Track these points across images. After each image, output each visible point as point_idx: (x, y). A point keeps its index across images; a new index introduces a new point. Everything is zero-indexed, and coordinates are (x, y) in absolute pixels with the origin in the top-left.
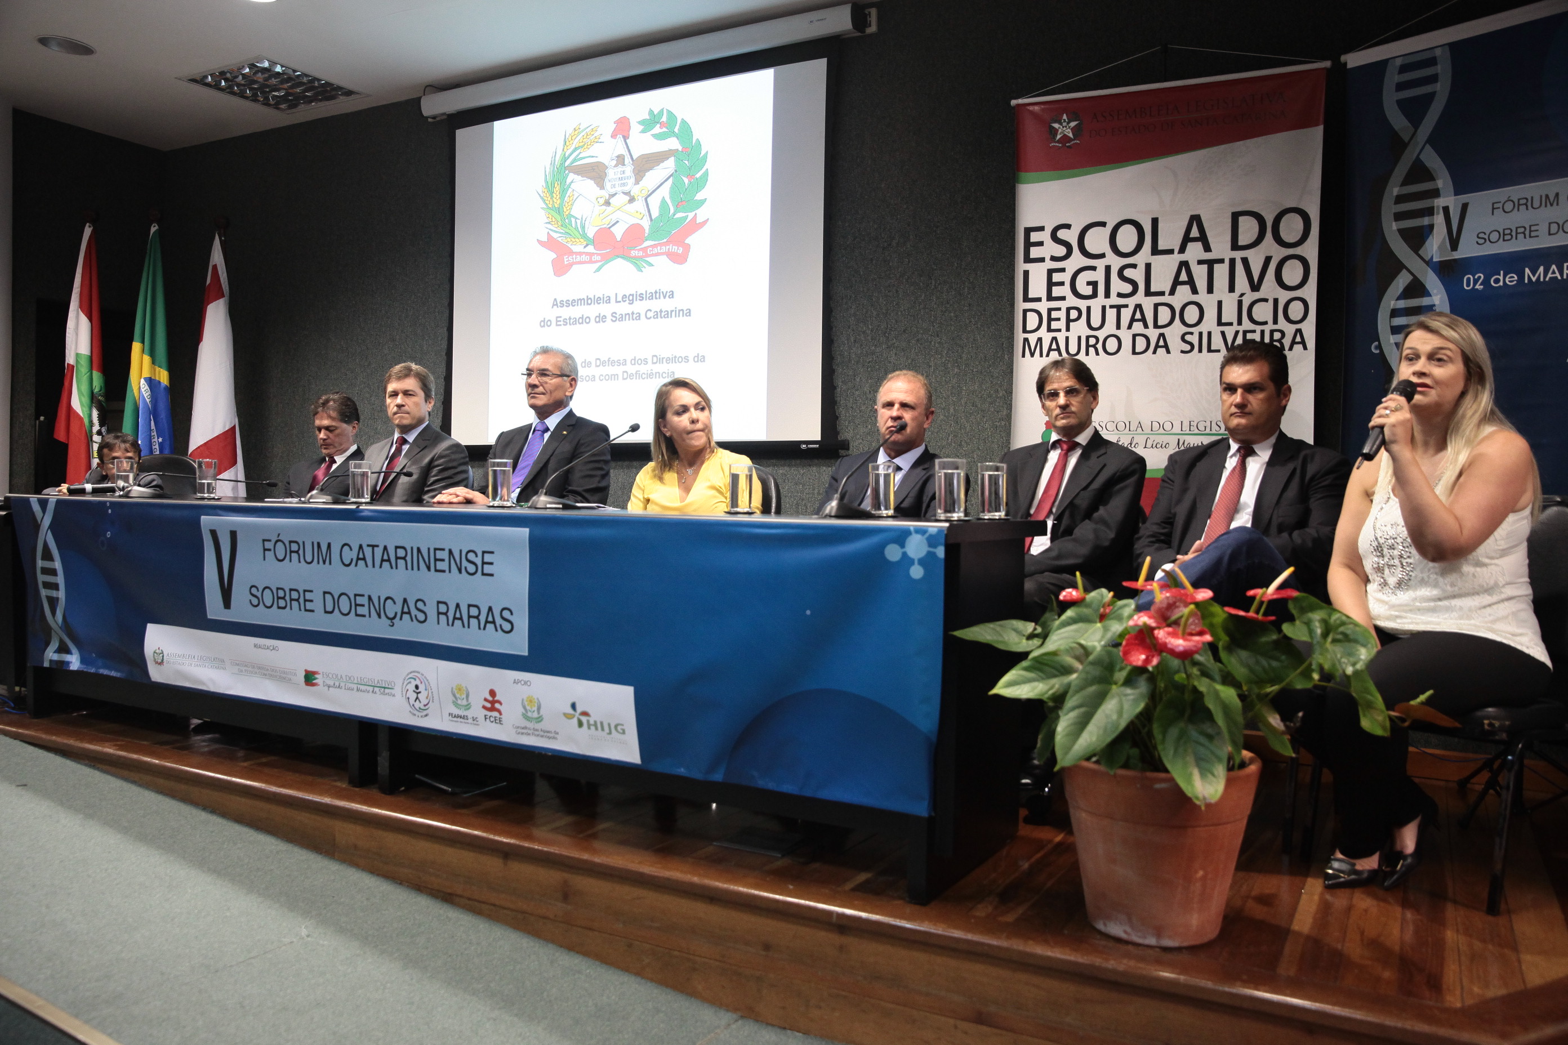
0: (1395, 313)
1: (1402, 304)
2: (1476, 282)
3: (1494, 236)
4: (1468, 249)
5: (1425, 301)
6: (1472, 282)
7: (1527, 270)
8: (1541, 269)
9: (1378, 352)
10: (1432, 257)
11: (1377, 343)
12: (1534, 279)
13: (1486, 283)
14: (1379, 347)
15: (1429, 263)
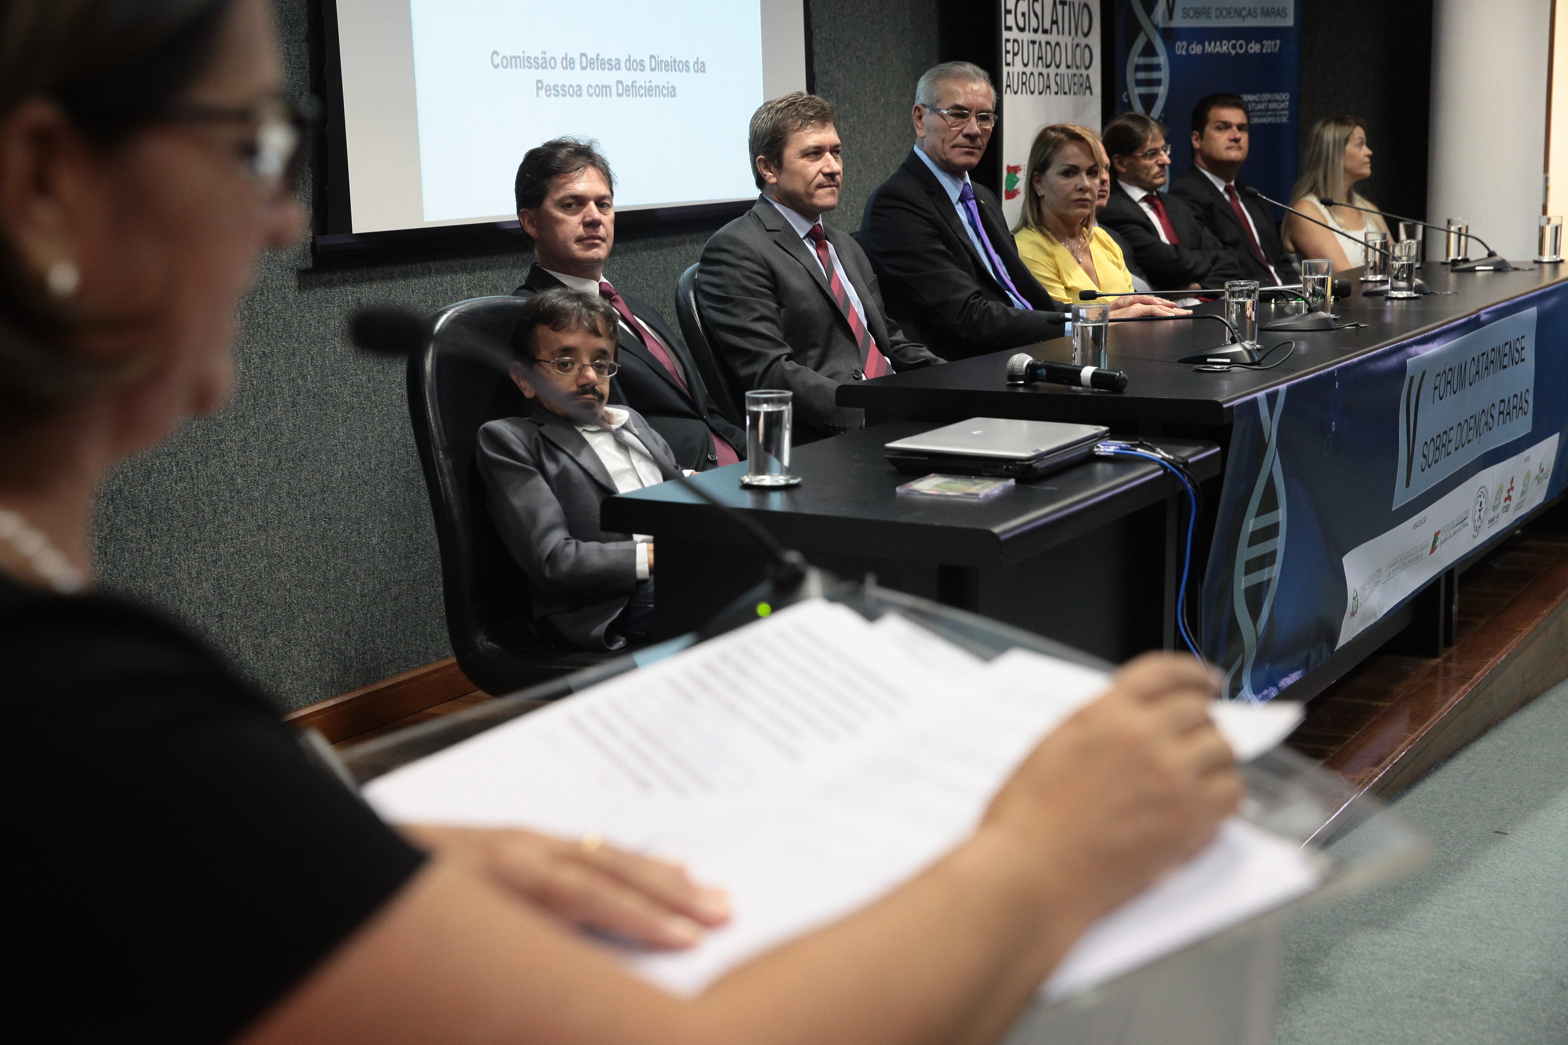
0: (1138, 68)
1: (1142, 61)
2: (1183, 47)
3: (1192, 13)
4: (1179, 22)
5: (1155, 61)
6: (1181, 48)
7: (1207, 44)
8: (1213, 44)
9: (1126, 101)
10: (1158, 24)
11: (1125, 94)
12: (1210, 51)
13: (1187, 50)
14: (1128, 97)
15: (1156, 27)
